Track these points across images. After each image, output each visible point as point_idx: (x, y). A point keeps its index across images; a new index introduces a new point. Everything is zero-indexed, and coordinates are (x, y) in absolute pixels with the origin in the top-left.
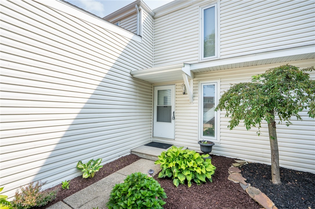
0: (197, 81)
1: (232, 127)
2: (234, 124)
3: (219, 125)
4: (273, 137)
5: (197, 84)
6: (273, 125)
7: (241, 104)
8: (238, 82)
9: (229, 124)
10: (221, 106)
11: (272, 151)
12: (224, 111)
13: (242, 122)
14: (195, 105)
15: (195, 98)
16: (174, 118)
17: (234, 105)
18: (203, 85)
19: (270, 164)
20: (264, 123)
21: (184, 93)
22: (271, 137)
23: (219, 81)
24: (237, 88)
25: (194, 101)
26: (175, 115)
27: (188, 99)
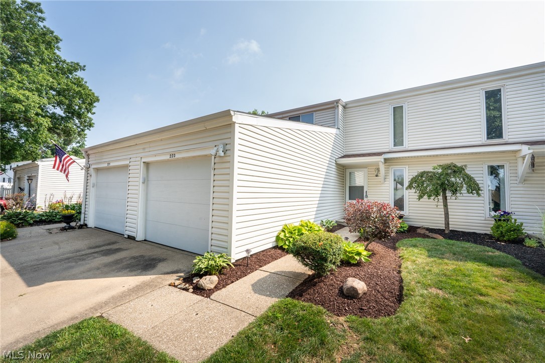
0: (388, 165)
1: (419, 199)
2: (420, 197)
3: (407, 204)
4: (446, 205)
5: (388, 168)
6: (445, 198)
7: (425, 185)
8: (422, 171)
9: (418, 197)
10: (410, 187)
11: (445, 213)
12: (413, 190)
13: (426, 197)
14: (386, 185)
15: (386, 180)
16: (367, 196)
17: (420, 186)
18: (393, 169)
19: (444, 228)
20: (440, 197)
21: (377, 176)
22: (444, 206)
23: (407, 167)
24: (422, 174)
25: (385, 183)
26: (368, 194)
27: (380, 180)
